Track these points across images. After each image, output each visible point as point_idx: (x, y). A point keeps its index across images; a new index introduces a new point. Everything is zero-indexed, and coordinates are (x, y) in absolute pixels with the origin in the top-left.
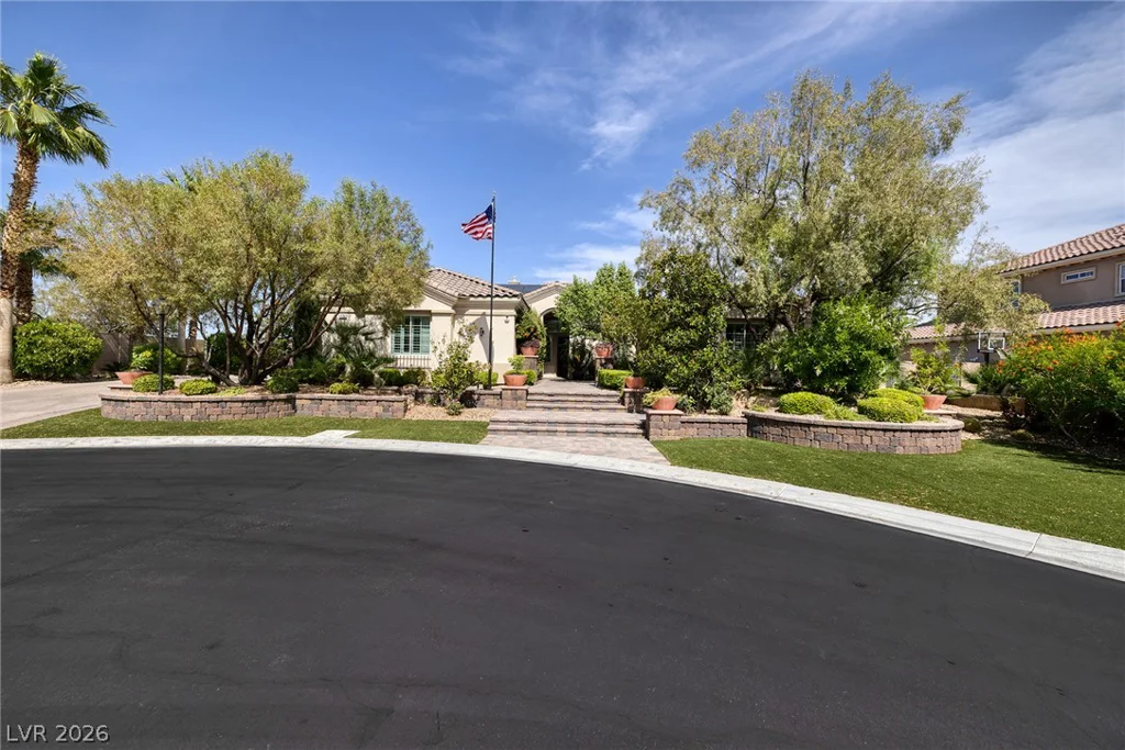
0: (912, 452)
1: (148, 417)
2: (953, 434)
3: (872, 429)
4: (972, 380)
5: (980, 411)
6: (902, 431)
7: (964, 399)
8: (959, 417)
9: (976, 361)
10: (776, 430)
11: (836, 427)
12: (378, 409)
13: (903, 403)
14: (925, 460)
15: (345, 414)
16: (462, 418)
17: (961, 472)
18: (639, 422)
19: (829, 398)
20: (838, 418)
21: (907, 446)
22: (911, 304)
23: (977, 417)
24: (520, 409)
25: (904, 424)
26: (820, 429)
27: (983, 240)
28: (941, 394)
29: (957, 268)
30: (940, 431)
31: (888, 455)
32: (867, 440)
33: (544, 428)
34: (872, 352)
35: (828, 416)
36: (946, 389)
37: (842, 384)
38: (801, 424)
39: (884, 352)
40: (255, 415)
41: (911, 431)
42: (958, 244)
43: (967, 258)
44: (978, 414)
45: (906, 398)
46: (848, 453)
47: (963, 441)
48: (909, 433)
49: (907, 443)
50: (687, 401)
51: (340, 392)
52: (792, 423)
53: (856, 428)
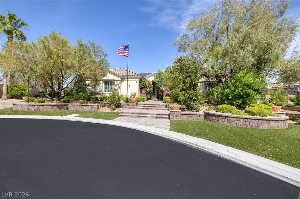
0: (266, 128)
1: (22, 109)
2: (284, 121)
3: (250, 119)
4: (293, 101)
5: (295, 112)
6: (262, 120)
7: (289, 108)
8: (287, 114)
9: (294, 95)
10: (213, 118)
11: (236, 118)
12: (90, 108)
13: (263, 109)
14: (272, 132)
15: (81, 110)
16: (115, 111)
17: (288, 138)
18: (168, 114)
19: (235, 107)
20: (237, 114)
21: (265, 126)
22: (268, 74)
23: (294, 114)
24: (134, 109)
25: (263, 117)
26: (229, 118)
27: (297, 50)
28: (280, 106)
29: (286, 61)
30: (279, 120)
31: (256, 129)
32: (248, 123)
33: (136, 115)
34: (251, 90)
35: (233, 114)
36: (282, 104)
37: (240, 102)
38: (222, 116)
39: (257, 90)
40: (54, 110)
41: (266, 120)
42: (287, 53)
43: (290, 57)
44: (295, 113)
45: (265, 107)
46: (239, 128)
47: (288, 124)
48: (265, 121)
49: (264, 125)
50: (185, 107)
51: (81, 103)
52: (219, 116)
53: (243, 118)
